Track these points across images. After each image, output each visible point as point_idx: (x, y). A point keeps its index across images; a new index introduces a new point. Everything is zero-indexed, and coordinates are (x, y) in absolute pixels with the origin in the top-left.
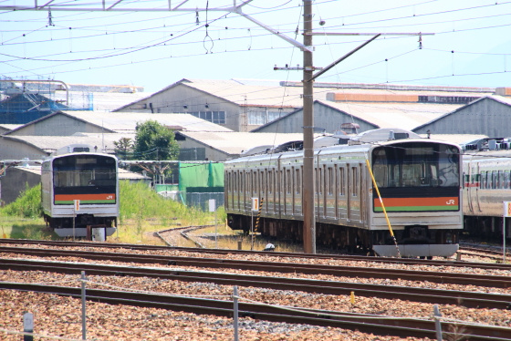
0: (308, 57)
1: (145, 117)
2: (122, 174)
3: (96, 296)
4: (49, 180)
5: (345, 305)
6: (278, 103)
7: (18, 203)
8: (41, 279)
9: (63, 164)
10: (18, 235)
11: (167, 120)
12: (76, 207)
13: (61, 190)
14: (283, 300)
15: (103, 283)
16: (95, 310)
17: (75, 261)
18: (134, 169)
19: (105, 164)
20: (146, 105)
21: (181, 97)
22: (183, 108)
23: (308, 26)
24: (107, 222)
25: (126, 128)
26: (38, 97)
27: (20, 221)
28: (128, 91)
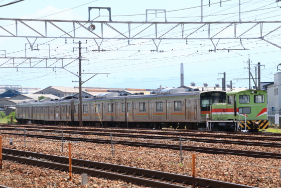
0: (80, 79)
1: (40, 95)
3: (28, 135)
5: (89, 137)
6: (73, 91)
8: (14, 132)
10: (9, 123)
14: (74, 136)
16: (28, 139)
17: (23, 128)
20: (41, 92)
21: (49, 90)
22: (50, 93)
23: (80, 71)
25: (36, 98)
26: (14, 91)
28: (37, 89)
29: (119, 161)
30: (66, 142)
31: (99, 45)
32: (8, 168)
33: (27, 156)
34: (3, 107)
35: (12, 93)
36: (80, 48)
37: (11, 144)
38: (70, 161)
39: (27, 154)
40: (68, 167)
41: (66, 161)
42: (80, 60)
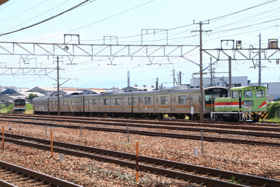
0: (58, 82)
1: (30, 93)
2: (26, 102)
3: (22, 122)
4: (14, 103)
5: (64, 124)
6: (53, 90)
7: (9, 107)
8: (12, 120)
9: (16, 101)
10: (9, 112)
11: (34, 93)
12: (18, 108)
13: (16, 105)
14: (54, 123)
15: (23, 120)
16: (21, 125)
17: (18, 117)
18: (29, 101)
19: (23, 101)
20: (30, 91)
21: (37, 89)
22: (37, 91)
23: (58, 77)
24: (24, 110)
25: (27, 95)
26: (12, 89)
27: (9, 110)
28: (27, 88)
29: (86, 143)
30: (49, 128)
31: (71, 60)
32: (8, 148)
33: (21, 139)
34: (4, 101)
35: (10, 91)
36: (58, 62)
37: (10, 129)
38: (52, 143)
39: (21, 138)
40: (50, 148)
41: (49, 142)
42: (58, 70)
